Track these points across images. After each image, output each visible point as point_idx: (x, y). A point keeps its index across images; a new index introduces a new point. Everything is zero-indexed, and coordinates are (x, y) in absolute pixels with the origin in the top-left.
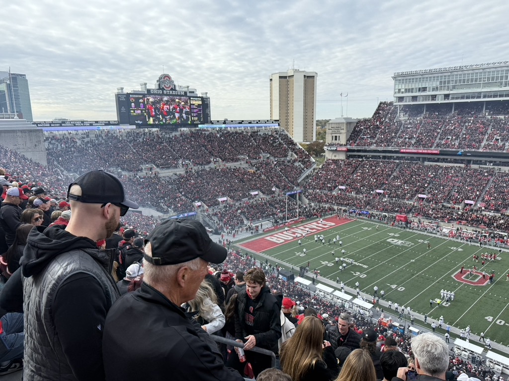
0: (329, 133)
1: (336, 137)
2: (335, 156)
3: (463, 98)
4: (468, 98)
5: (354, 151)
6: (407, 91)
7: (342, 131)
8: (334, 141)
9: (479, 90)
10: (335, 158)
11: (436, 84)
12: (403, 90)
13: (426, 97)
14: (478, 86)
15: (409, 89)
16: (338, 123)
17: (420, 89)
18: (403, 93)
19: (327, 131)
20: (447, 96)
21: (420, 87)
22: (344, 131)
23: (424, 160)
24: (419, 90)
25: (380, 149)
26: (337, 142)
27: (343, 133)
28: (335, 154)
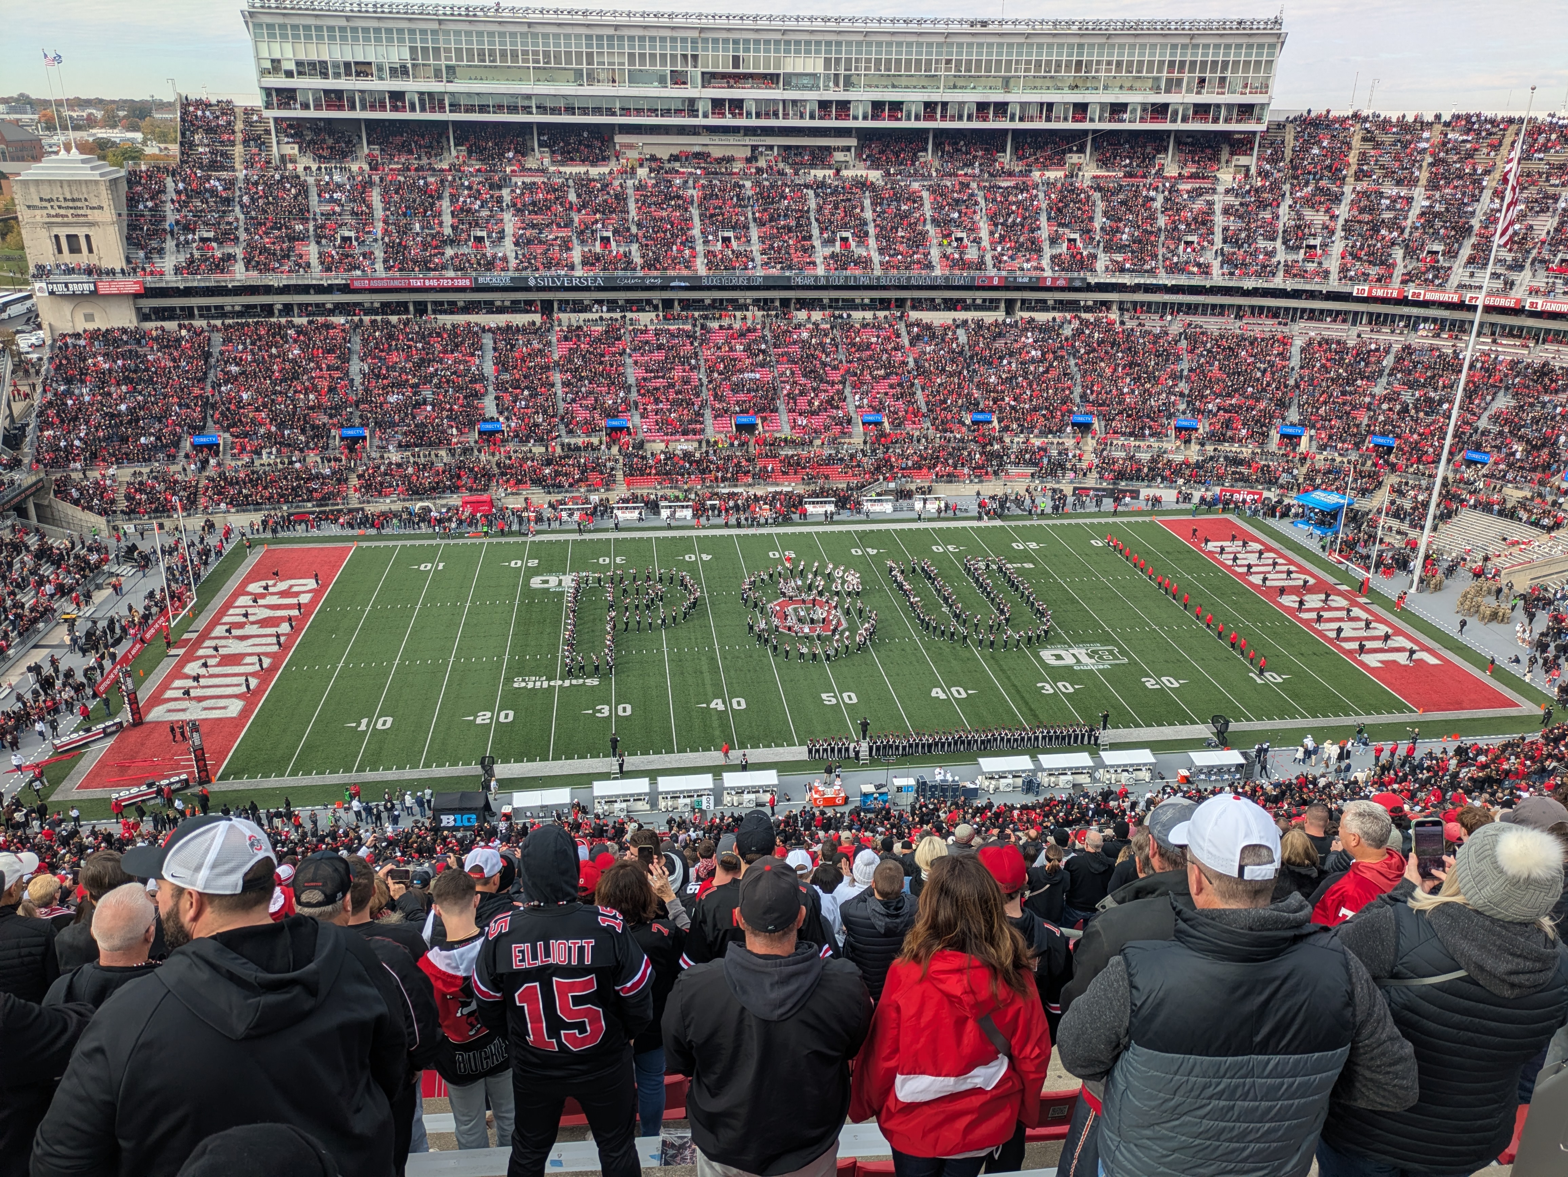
0: (34, 225)
1: (72, 239)
2: (89, 318)
6: (304, 68)
7: (94, 216)
8: (67, 257)
9: (524, 89)
10: (91, 326)
11: (398, 54)
12: (291, 66)
13: (375, 101)
14: (521, 74)
15: (313, 64)
16: (70, 183)
17: (347, 65)
18: (289, 74)
19: (23, 214)
21: (349, 58)
22: (108, 215)
24: (348, 73)
25: (275, 280)
26: (84, 259)
27: (104, 223)
28: (87, 308)
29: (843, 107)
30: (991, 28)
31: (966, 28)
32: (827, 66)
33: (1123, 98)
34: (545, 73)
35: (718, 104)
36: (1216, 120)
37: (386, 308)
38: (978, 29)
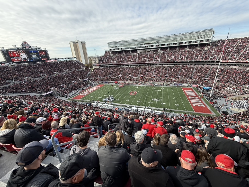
3: (125, 49)
4: (127, 49)
5: (101, 65)
6: (112, 47)
7: (96, 60)
9: (129, 47)
11: (119, 45)
13: (117, 49)
14: (128, 46)
16: (95, 57)
19: (92, 60)
20: (122, 49)
22: (97, 60)
23: (119, 66)
24: (115, 47)
25: (108, 64)
26: (96, 63)
28: (96, 67)
29: (158, 45)
30: (175, 35)
31: (172, 35)
32: (156, 42)
33: (191, 41)
34: (130, 45)
35: (146, 47)
36: (204, 42)
37: (116, 66)
38: (174, 35)
